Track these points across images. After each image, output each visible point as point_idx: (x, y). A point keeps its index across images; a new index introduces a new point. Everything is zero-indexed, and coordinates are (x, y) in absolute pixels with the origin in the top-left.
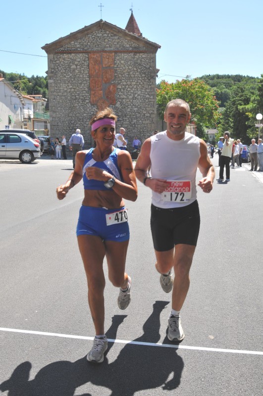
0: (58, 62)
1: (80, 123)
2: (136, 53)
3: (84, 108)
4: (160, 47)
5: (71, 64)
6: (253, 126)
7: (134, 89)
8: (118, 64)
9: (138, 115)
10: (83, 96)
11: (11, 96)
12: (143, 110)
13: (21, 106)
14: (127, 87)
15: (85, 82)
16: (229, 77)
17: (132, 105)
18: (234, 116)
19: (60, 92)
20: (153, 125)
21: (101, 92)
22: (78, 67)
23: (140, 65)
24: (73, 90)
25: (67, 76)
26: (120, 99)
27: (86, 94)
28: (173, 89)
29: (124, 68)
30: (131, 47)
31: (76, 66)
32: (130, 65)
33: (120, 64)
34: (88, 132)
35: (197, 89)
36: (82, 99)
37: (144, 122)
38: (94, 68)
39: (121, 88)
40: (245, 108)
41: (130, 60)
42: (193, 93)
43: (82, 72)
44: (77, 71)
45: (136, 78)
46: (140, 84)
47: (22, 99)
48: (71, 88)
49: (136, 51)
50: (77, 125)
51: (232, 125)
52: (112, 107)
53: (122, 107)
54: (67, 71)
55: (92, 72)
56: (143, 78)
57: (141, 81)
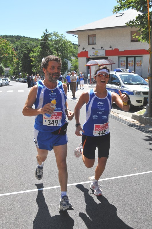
6: (35, 65)
16: (13, 37)
18: (22, 60)
35: (2, 44)
40: (34, 55)
51: (21, 65)
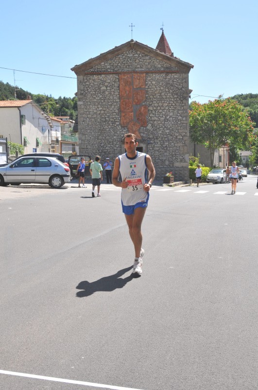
0: (87, 83)
1: (109, 146)
2: (167, 73)
3: (114, 131)
4: (193, 67)
5: (101, 86)
7: (165, 111)
8: (149, 85)
9: (170, 138)
10: (113, 118)
11: (39, 118)
12: (175, 132)
13: (49, 128)
14: (159, 108)
15: (115, 104)
17: (164, 127)
19: (90, 114)
20: (185, 147)
21: (132, 113)
22: (108, 88)
23: (172, 85)
24: (102, 112)
25: (96, 98)
26: (151, 121)
27: (116, 116)
28: (205, 110)
29: (155, 89)
30: (162, 67)
31: (106, 87)
32: (161, 86)
33: (151, 85)
36: (112, 121)
37: (176, 145)
38: (125, 89)
39: (152, 109)
41: (162, 81)
42: (226, 114)
43: (113, 93)
44: (107, 93)
45: (168, 99)
47: (50, 121)
48: (101, 110)
49: (168, 71)
50: (106, 148)
52: (143, 129)
53: (153, 130)
54: (97, 92)
55: (123, 93)
56: (175, 99)
57: (173, 102)
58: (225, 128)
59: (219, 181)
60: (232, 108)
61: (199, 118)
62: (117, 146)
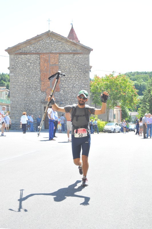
0: (17, 60)
1: (33, 105)
2: (74, 54)
3: (36, 94)
4: (92, 50)
5: (27, 62)
7: (73, 81)
8: (61, 62)
10: (35, 86)
14: (68, 79)
15: (37, 75)
16: (146, 73)
17: (72, 92)
18: (149, 101)
19: (18, 83)
21: (49, 82)
22: (32, 64)
23: (78, 63)
24: (28, 81)
25: (23, 71)
26: (63, 88)
27: (38, 84)
28: (103, 81)
29: (66, 65)
30: (71, 50)
32: (70, 63)
33: (63, 62)
34: (39, 112)
35: (120, 81)
36: (35, 88)
38: (44, 65)
39: (63, 79)
41: (71, 59)
42: (117, 84)
43: (35, 68)
44: (31, 68)
45: (75, 73)
46: (78, 77)
48: (27, 80)
49: (75, 53)
50: (30, 107)
51: (148, 108)
52: (57, 93)
53: (64, 94)
54: (24, 67)
55: (42, 68)
56: (80, 72)
57: (79, 74)
58: (117, 94)
59: (113, 131)
60: (122, 80)
61: (98, 87)
62: (38, 105)
